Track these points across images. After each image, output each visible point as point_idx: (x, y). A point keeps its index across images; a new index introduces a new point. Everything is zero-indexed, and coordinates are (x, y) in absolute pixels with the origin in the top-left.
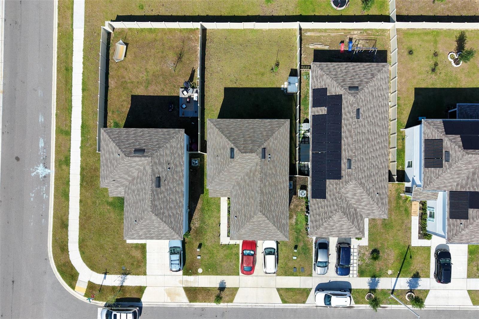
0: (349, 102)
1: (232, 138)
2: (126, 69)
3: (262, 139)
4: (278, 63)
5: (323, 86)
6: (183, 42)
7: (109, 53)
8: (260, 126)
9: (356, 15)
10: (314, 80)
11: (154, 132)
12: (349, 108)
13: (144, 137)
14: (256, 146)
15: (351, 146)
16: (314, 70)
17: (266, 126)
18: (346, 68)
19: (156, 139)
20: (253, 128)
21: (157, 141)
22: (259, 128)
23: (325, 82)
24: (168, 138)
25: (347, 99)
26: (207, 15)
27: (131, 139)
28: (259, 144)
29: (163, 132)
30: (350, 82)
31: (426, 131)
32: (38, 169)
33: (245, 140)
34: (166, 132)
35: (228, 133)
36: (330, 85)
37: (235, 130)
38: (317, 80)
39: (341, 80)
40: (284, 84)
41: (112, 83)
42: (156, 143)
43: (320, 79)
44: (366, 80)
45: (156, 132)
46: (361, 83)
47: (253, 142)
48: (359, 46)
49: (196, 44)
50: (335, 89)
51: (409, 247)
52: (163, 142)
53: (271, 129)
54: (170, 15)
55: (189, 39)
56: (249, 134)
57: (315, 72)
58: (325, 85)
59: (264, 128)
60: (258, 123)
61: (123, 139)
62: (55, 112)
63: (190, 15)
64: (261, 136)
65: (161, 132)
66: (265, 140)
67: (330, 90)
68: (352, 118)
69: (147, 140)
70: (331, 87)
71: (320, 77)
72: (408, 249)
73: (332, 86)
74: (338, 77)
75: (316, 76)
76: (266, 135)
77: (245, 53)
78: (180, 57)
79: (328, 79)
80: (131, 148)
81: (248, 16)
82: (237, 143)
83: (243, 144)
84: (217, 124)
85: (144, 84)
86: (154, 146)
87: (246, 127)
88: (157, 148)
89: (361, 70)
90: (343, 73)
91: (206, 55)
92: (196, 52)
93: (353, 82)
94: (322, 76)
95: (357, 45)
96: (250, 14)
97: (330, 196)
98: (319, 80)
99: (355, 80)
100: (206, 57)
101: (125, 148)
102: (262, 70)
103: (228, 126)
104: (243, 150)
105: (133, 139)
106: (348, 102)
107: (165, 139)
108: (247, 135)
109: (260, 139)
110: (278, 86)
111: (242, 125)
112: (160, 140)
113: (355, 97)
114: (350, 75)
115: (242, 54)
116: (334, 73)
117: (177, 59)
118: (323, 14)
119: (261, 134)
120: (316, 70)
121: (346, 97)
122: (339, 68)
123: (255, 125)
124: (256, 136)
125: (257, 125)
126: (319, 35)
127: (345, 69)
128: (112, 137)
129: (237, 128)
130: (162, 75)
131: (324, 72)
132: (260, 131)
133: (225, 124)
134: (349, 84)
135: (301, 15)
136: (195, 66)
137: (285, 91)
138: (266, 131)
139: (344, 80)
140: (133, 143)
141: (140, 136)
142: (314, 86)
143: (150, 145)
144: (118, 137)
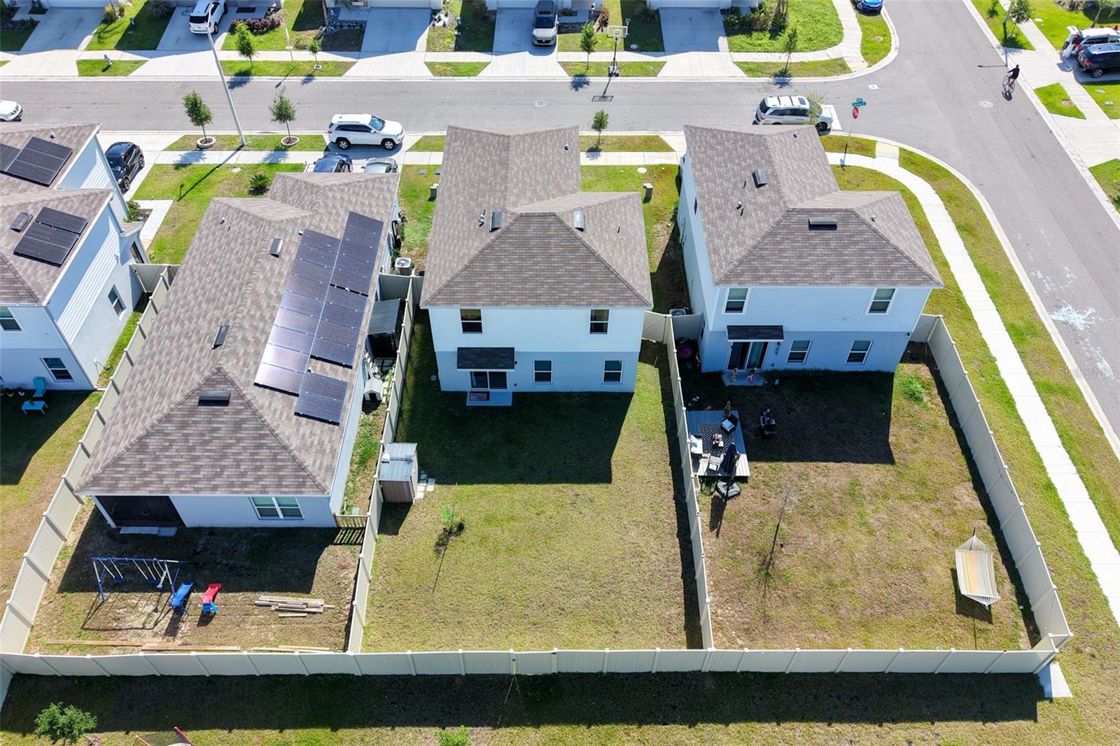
0: (238, 363)
1: (582, 252)
2: (936, 535)
3: (498, 251)
4: (438, 551)
5: (306, 424)
6: (766, 619)
7: (1012, 581)
8: (503, 287)
9: (122, 734)
10: (329, 447)
11: (795, 276)
12: (242, 350)
13: (818, 260)
14: (516, 233)
15: (262, 277)
16: (326, 471)
17: (487, 286)
18: (219, 475)
19: (786, 257)
20: (525, 281)
21: (781, 251)
22: (508, 281)
23: (298, 431)
24: (754, 260)
25: (242, 371)
26: (692, 724)
27: (853, 255)
28: (509, 238)
29: (770, 276)
30: (219, 422)
31: (47, 281)
32: (1084, 319)
33: (546, 246)
34: (763, 276)
35: (590, 266)
36: (284, 418)
37: (573, 276)
38: (321, 443)
39: (246, 429)
40: (427, 494)
41: (967, 496)
42: (785, 245)
43: (312, 442)
44: (170, 427)
45: (792, 276)
46: (188, 416)
47: (524, 243)
48: (150, 609)
49: (719, 611)
50: (270, 404)
51: (181, 198)
52: (767, 249)
53: (473, 279)
54: (837, 727)
55: (746, 630)
56: (536, 263)
57: (324, 464)
58: (299, 424)
59: (493, 281)
60: (508, 294)
61: (874, 255)
62: (1107, 435)
63: (758, 726)
64: (501, 259)
65: (777, 276)
66: (489, 247)
67: (287, 408)
68: (241, 327)
69: (810, 255)
70: (282, 413)
71: (311, 447)
72: (184, 195)
73: (278, 413)
74: (254, 438)
75: (324, 455)
76: (489, 261)
77: (546, 582)
78: (767, 568)
79: (286, 434)
80: (846, 231)
81: (537, 724)
82: (568, 241)
83: (551, 237)
84: (623, 291)
85: (865, 491)
86: (787, 239)
87: (543, 284)
88: (780, 234)
89: (175, 465)
90: (234, 454)
91: (680, 574)
92: (715, 585)
93: (210, 422)
94: (306, 448)
95: (156, 610)
96: (530, 731)
97: (338, 214)
98: (316, 443)
99: (201, 427)
100: (680, 568)
101: (861, 233)
102: (489, 530)
103: (592, 288)
104: (551, 223)
105: (846, 255)
106: (241, 363)
107: (762, 257)
108: (540, 262)
109: (505, 251)
110: (444, 489)
111: (555, 289)
112: (775, 255)
113: (219, 369)
114: (215, 445)
115: (561, 577)
116: (264, 453)
117: (777, 562)
118: (247, 732)
119: (502, 266)
120: (320, 469)
121: (243, 377)
122: (243, 475)
123: (519, 290)
124: (515, 259)
125: (512, 289)
126: (282, 648)
127: (223, 468)
128: (905, 262)
129: (569, 281)
130: (813, 518)
131: (294, 458)
132: (505, 273)
133: (601, 292)
134: (226, 413)
135: (335, 729)
136: (714, 540)
137: (423, 476)
138: (489, 274)
139: (238, 426)
140: (846, 246)
141: (830, 264)
142: (333, 431)
143: (798, 242)
144: (890, 262)
